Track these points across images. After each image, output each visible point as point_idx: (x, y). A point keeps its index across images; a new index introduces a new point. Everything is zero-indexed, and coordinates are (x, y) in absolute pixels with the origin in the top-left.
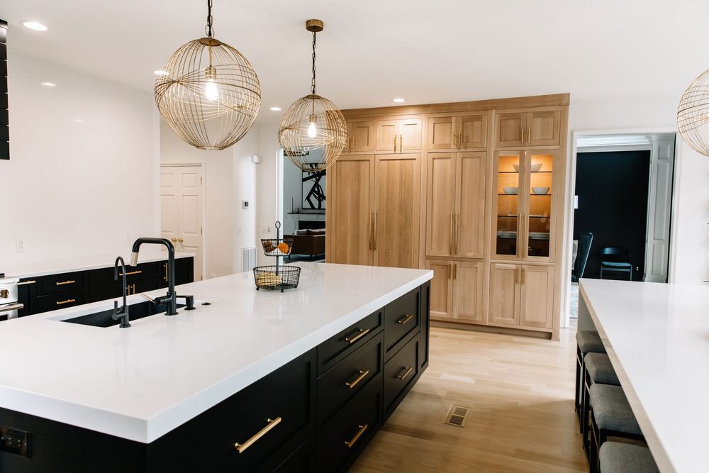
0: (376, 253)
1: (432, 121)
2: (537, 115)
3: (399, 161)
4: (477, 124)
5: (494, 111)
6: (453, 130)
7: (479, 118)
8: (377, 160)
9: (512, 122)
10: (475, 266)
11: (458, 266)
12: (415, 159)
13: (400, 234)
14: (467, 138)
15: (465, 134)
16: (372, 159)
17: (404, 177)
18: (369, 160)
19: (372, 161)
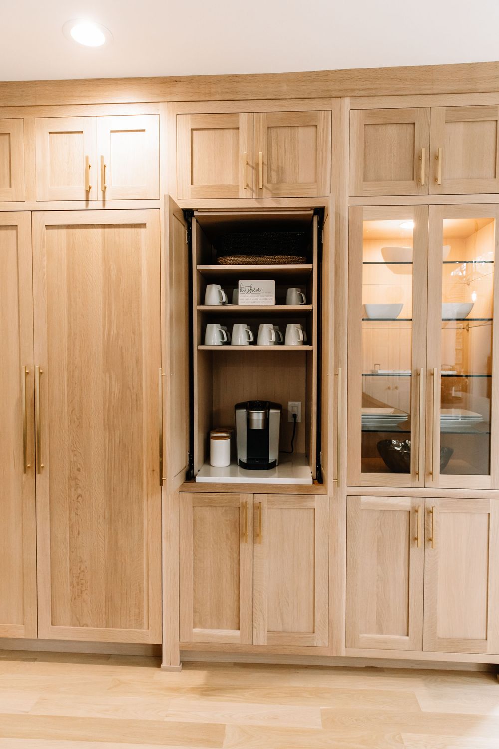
0: (43, 480)
1: (186, 123)
2: (456, 115)
3: (100, 231)
4: (304, 135)
5: (347, 101)
6: (244, 151)
7: (309, 121)
8: (39, 227)
9: (392, 131)
10: (310, 505)
11: (265, 506)
12: (144, 225)
13: (109, 427)
14: (281, 171)
15: (274, 161)
16: (22, 220)
17: (114, 273)
18: (15, 227)
19: (24, 230)
